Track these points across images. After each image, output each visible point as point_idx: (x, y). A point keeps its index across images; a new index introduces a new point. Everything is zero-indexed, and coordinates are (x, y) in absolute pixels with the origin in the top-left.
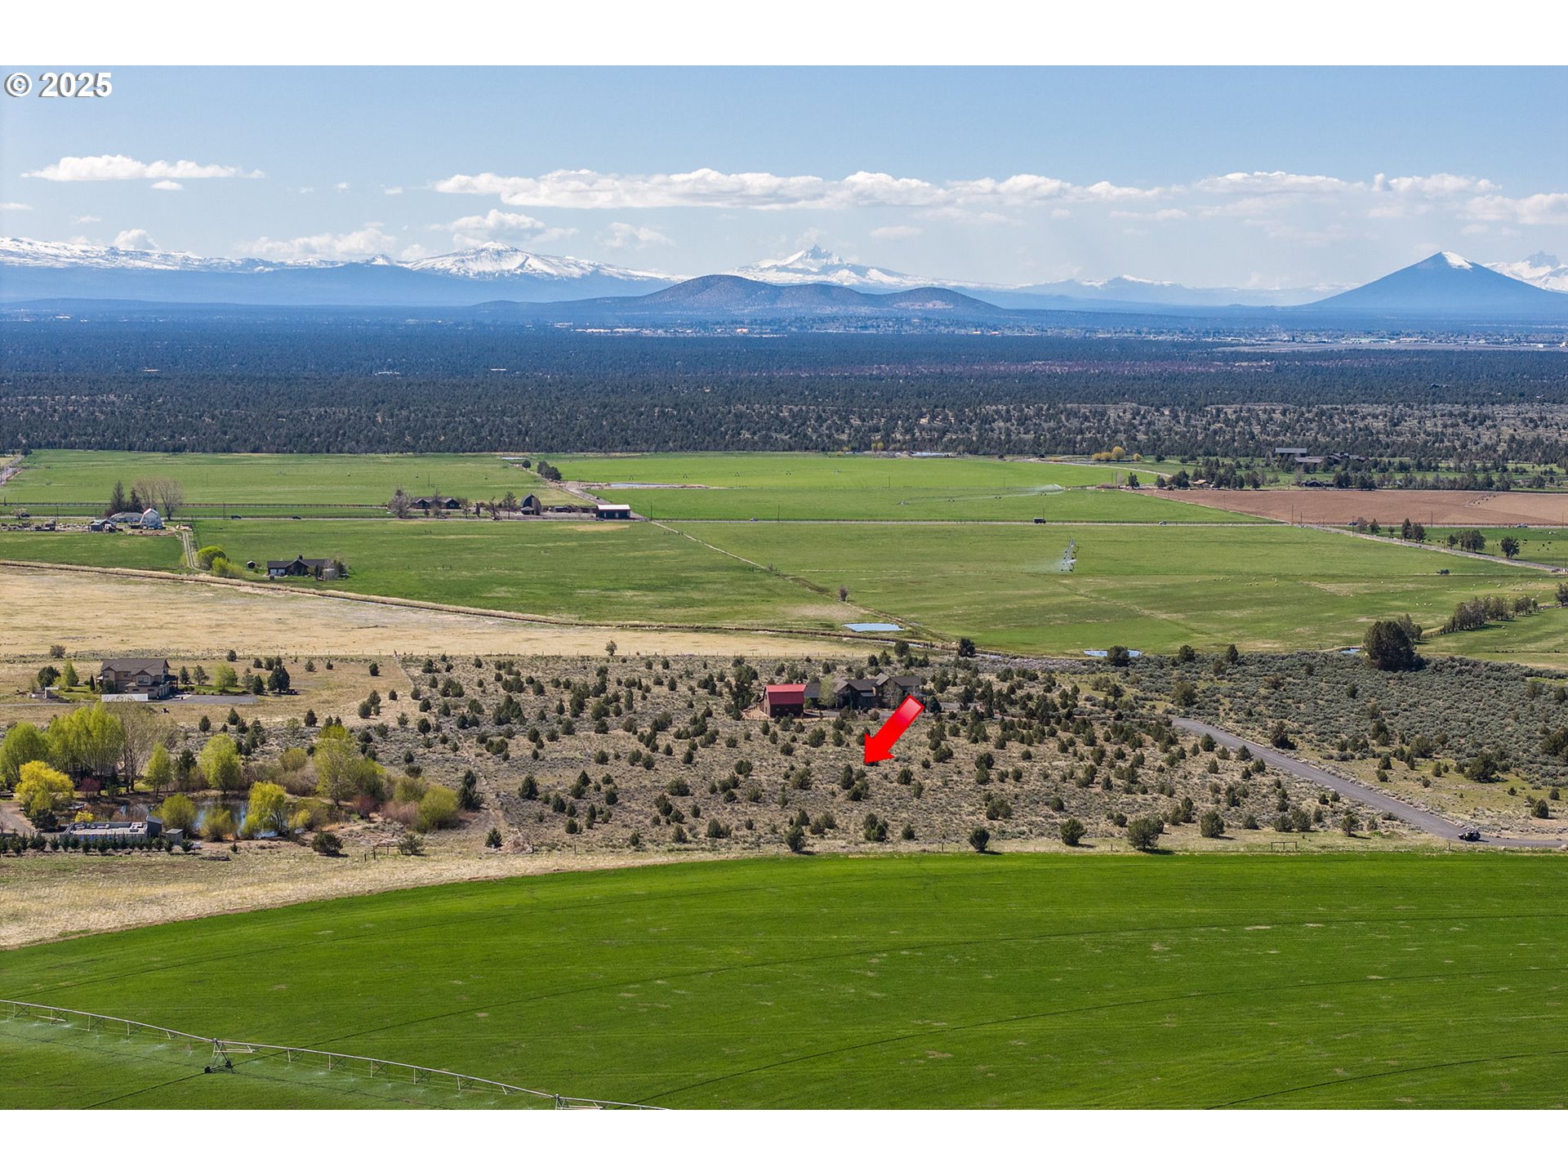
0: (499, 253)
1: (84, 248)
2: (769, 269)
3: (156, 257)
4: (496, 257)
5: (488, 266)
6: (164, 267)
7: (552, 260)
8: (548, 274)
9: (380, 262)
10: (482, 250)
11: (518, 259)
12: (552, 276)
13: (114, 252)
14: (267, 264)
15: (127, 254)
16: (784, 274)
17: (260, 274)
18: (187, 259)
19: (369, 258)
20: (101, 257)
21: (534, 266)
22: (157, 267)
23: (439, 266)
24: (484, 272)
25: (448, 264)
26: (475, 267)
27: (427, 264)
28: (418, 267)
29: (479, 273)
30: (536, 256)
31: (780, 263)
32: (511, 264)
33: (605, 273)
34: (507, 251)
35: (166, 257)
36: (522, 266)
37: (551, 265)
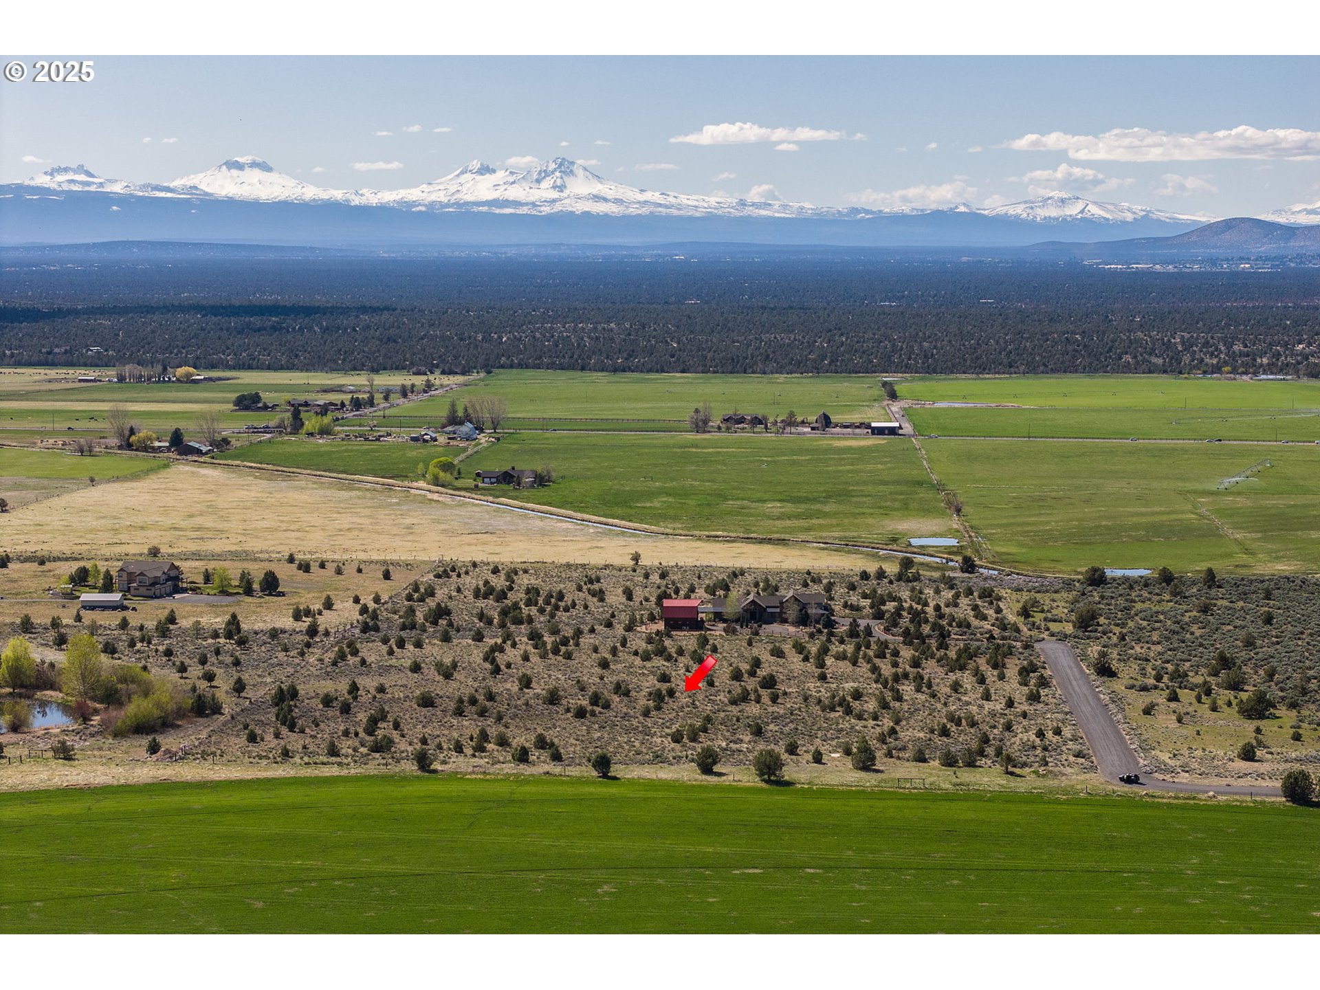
0: (1063, 201)
1: (719, 200)
2: (1299, 212)
3: (777, 207)
4: (1060, 204)
5: (1053, 212)
6: (783, 215)
7: (1109, 206)
8: (1104, 218)
9: (962, 209)
10: (1049, 198)
11: (1080, 206)
12: (1107, 219)
13: (743, 203)
14: (867, 212)
15: (753, 204)
16: (1312, 216)
17: (862, 220)
18: (802, 208)
19: (953, 206)
20: (732, 208)
21: (1092, 212)
22: (777, 215)
23: (1011, 212)
24: (1050, 217)
25: (1019, 210)
26: (1042, 213)
27: (1001, 210)
28: (994, 213)
29: (1045, 218)
30: (1095, 203)
31: (1309, 207)
32: (1073, 210)
33: (1155, 217)
34: (1070, 199)
35: (785, 207)
36: (1082, 211)
37: (1108, 211)
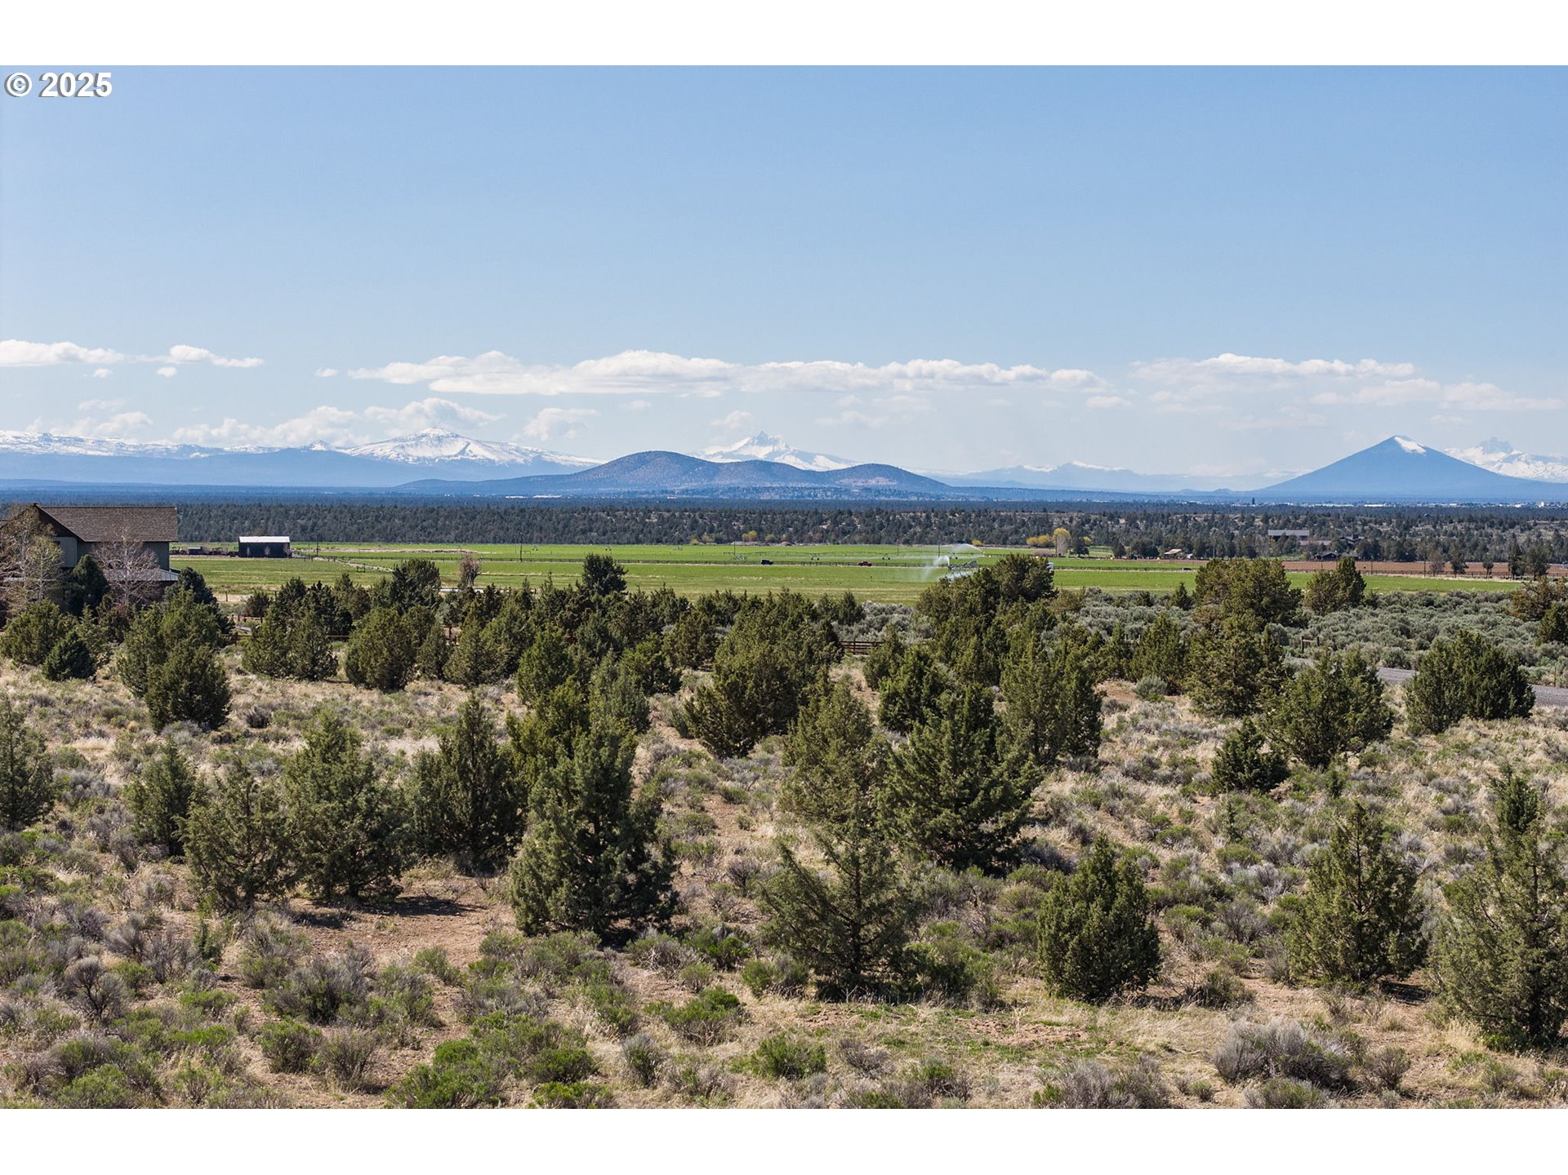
0: (439, 439)
1: (17, 434)
2: (714, 455)
3: (90, 443)
4: (436, 443)
5: (427, 452)
6: (98, 453)
7: (494, 446)
8: (489, 460)
9: (318, 447)
10: (423, 436)
11: (459, 445)
12: (492, 462)
13: (47, 438)
14: (202, 450)
15: (60, 440)
17: (197, 459)
18: (122, 445)
19: (308, 444)
20: (34, 443)
21: (475, 453)
22: (90, 453)
23: (378, 452)
24: (424, 458)
25: (387, 451)
26: (416, 453)
27: (365, 450)
28: (356, 453)
29: (419, 459)
30: (478, 442)
31: (727, 448)
32: (451, 450)
33: (547, 458)
34: (448, 437)
35: (100, 443)
36: (462, 452)
37: (493, 451)
